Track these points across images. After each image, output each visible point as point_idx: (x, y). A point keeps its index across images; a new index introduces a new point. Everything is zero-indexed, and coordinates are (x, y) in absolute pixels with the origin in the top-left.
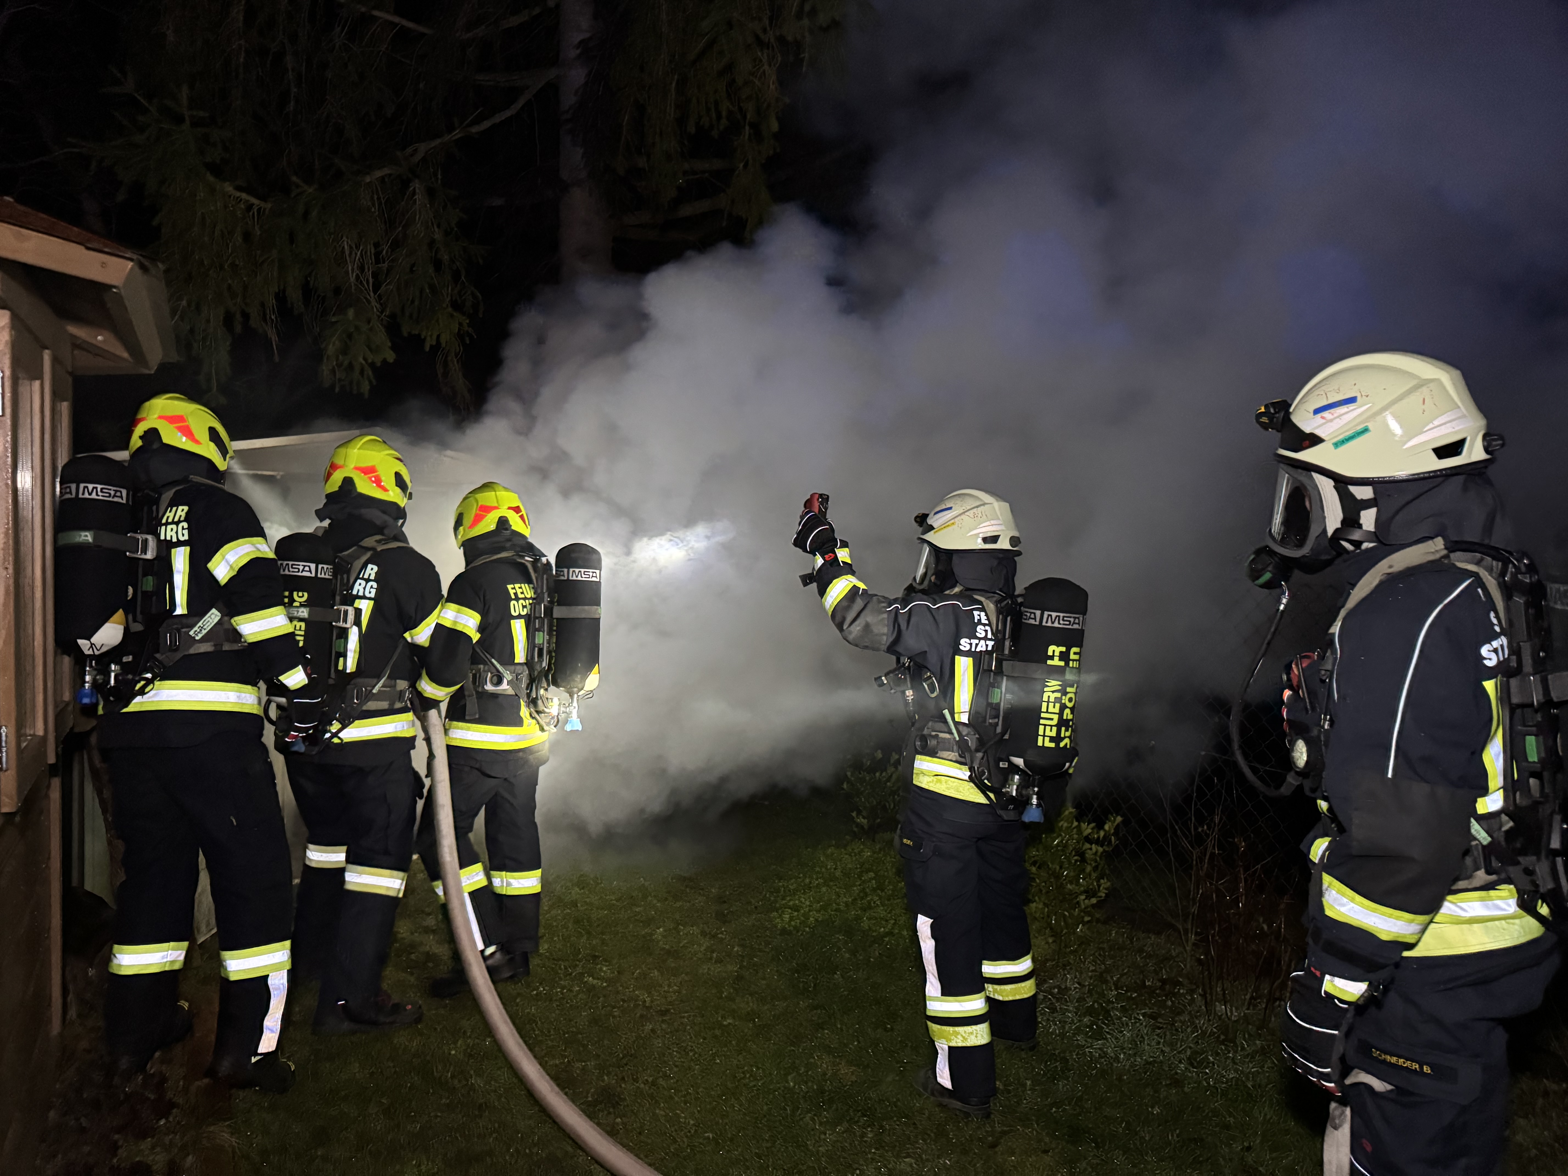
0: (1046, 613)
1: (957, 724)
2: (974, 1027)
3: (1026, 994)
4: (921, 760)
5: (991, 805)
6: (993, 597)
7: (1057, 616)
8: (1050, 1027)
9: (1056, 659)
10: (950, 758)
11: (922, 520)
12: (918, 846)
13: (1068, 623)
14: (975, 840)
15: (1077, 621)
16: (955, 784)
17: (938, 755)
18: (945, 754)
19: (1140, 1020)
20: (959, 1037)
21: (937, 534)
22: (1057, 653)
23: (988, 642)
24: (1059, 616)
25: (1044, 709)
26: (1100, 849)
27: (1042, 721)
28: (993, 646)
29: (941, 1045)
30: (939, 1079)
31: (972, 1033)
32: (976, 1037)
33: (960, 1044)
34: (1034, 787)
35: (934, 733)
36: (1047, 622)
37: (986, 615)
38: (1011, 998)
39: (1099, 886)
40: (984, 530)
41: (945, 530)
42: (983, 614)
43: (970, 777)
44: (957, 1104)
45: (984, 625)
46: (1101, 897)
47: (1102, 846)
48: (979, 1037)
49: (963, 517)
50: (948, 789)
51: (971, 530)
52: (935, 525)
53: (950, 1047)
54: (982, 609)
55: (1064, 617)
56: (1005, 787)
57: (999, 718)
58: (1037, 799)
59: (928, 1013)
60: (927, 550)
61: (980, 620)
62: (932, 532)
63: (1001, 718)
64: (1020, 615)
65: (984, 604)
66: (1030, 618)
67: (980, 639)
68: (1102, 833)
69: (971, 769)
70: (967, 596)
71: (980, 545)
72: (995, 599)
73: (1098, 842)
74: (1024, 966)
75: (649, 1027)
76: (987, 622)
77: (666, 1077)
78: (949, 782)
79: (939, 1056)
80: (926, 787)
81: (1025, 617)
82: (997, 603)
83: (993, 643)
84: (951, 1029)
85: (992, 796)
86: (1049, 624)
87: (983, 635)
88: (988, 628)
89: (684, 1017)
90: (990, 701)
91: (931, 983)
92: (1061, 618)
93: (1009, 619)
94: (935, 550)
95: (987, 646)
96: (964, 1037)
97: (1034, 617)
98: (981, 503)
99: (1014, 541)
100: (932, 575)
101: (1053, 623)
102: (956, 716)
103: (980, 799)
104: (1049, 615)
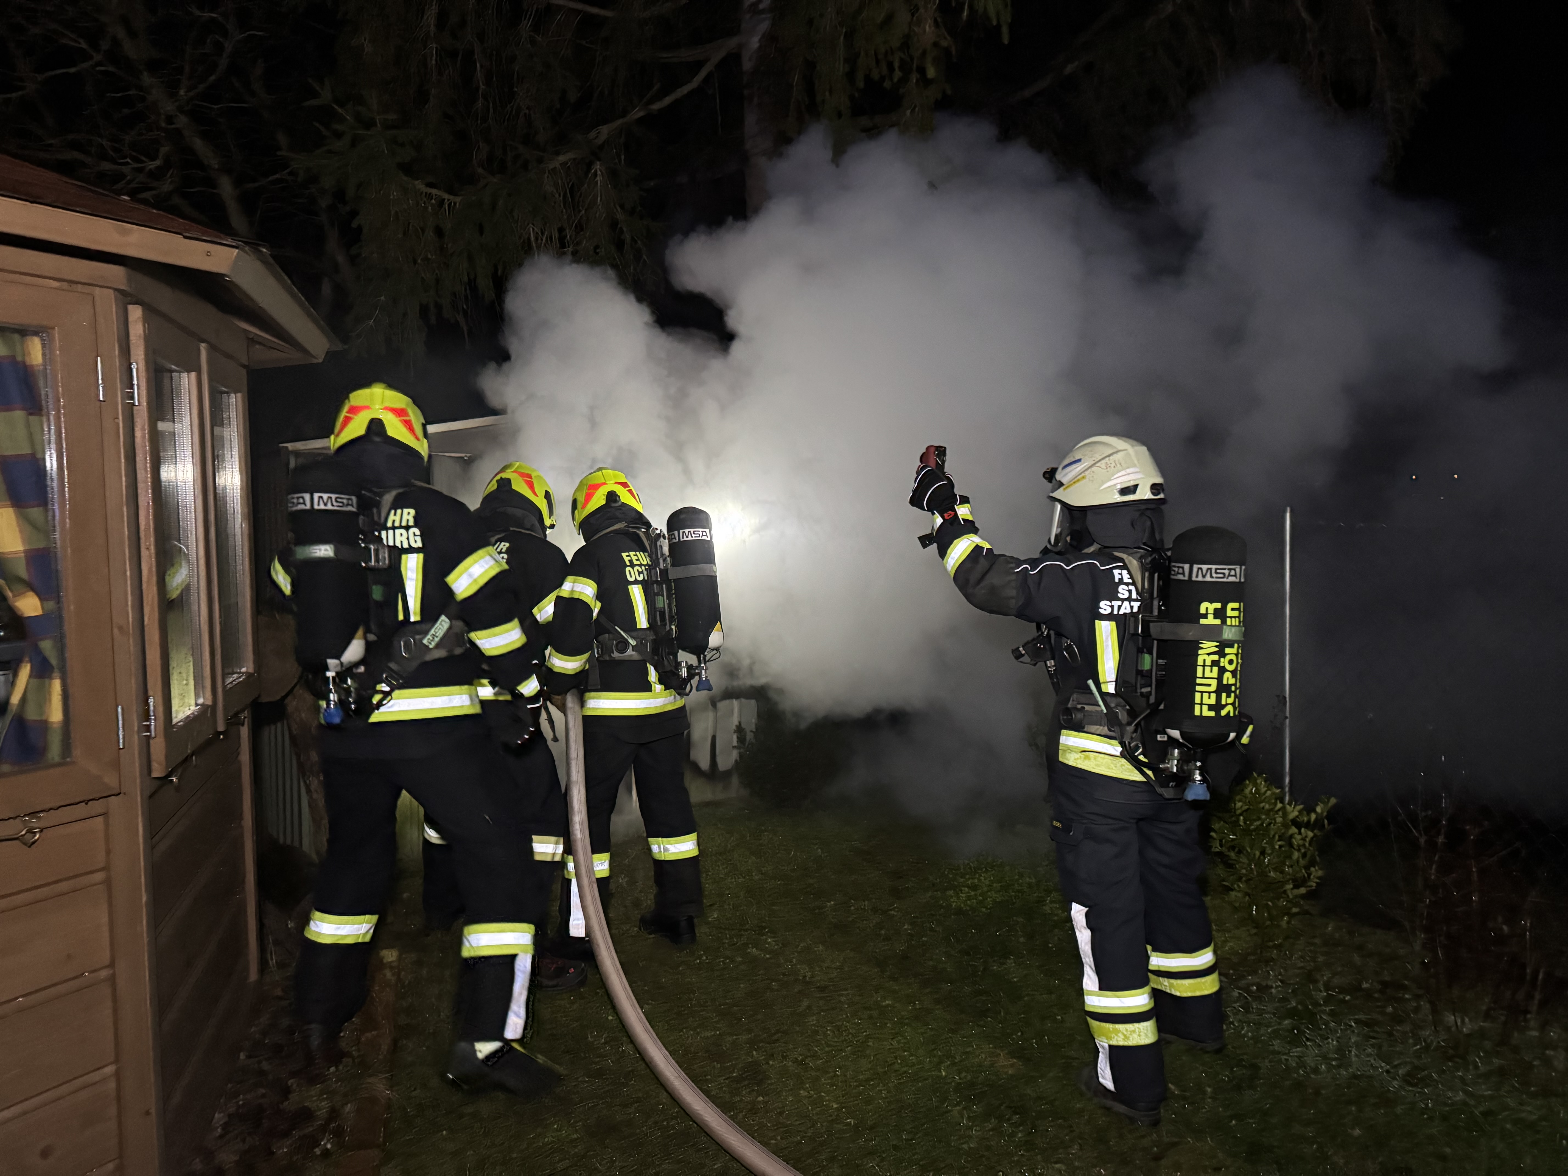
0: (1196, 567)
1: (1104, 695)
2: (1136, 1025)
3: (1208, 990)
4: (1067, 735)
5: (1148, 783)
6: (1137, 552)
7: (1208, 569)
8: (1243, 1029)
9: (1211, 617)
10: (1098, 733)
11: (1050, 475)
12: (1067, 829)
13: (1221, 576)
14: (1135, 821)
15: (1233, 573)
16: (1105, 761)
17: (1085, 730)
18: (1093, 728)
19: (1351, 1026)
20: (1120, 1035)
21: (1069, 490)
22: (1211, 611)
23: (1133, 603)
24: (1211, 569)
25: (1199, 673)
26: (1310, 834)
27: (1198, 688)
28: (1139, 607)
29: (1101, 1043)
30: (1101, 1080)
31: (1134, 1031)
32: (1139, 1035)
33: (1121, 1043)
34: (1196, 762)
35: (1079, 706)
36: (1197, 576)
37: (1129, 573)
38: (1189, 994)
39: (1309, 875)
40: (1119, 480)
41: (1077, 485)
42: (1125, 572)
43: (1121, 753)
44: (1121, 1108)
45: (1127, 584)
46: (1312, 886)
47: (1312, 831)
48: (1143, 1036)
49: (1094, 469)
50: (1097, 765)
51: (1103, 483)
52: (1064, 481)
53: (1110, 1046)
54: (1125, 567)
55: (1216, 569)
56: (1164, 762)
57: (1150, 686)
58: (1200, 775)
59: (1087, 1009)
60: (1059, 507)
61: (1121, 580)
62: (1062, 489)
63: (1154, 686)
64: (1169, 570)
65: (1126, 561)
66: (1178, 573)
67: (1123, 600)
68: (1313, 816)
69: (1122, 744)
70: (1107, 555)
71: (1118, 498)
72: (1139, 555)
73: (1308, 825)
74: (1204, 958)
75: (805, 1003)
76: (1130, 581)
77: (815, 1056)
78: (1099, 759)
79: (1100, 1054)
80: (1074, 765)
81: (1173, 573)
82: (1140, 559)
83: (1138, 604)
84: (1110, 1026)
85: (1150, 773)
86: (1200, 578)
87: (1126, 595)
88: (1132, 587)
89: (842, 995)
90: (1140, 668)
91: (1089, 975)
92: (1213, 571)
93: (1156, 575)
94: (1068, 509)
95: (1132, 607)
96: (1125, 1036)
97: (1183, 571)
98: (1115, 450)
99: (1155, 488)
100: (1067, 536)
101: (1204, 576)
102: (1103, 686)
103: (1137, 777)
104: (1199, 569)
